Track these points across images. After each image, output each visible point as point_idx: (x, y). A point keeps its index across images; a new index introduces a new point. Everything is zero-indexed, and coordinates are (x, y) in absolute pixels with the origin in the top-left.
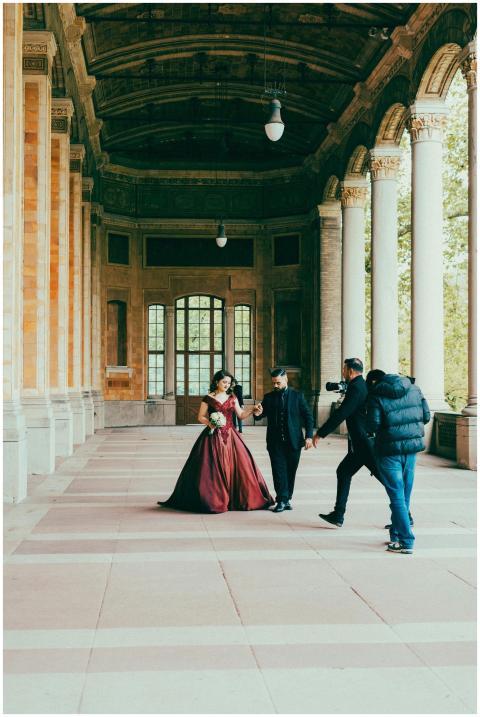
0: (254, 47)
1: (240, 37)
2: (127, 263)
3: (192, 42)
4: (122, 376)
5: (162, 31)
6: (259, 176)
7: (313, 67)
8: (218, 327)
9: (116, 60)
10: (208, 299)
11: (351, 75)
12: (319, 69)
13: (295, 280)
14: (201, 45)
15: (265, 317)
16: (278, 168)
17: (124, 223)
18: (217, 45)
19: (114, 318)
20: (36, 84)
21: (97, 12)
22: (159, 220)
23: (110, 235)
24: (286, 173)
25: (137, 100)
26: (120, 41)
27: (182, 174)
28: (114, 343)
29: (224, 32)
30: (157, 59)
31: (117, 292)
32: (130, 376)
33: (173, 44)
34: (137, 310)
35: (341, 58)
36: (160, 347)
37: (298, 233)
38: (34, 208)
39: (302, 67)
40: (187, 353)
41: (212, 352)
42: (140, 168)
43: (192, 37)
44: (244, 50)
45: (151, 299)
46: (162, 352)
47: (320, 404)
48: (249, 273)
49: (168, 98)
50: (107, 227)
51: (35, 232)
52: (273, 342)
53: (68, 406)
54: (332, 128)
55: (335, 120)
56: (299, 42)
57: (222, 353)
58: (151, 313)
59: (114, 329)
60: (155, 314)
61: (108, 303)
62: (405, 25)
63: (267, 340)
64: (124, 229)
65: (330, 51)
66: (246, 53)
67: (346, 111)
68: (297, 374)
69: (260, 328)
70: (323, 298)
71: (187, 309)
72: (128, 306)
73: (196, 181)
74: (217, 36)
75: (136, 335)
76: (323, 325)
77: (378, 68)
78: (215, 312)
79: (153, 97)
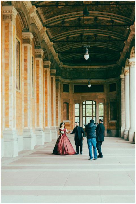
0: (96, 32)
1: (92, 29)
2: (69, 92)
3: (79, 31)
4: (68, 123)
5: (70, 29)
6: (105, 67)
7: (113, 37)
8: (94, 110)
9: (58, 37)
10: (91, 101)
11: (123, 39)
12: (114, 37)
13: (115, 96)
14: (81, 32)
15: (107, 106)
16: (110, 65)
17: (68, 81)
18: (86, 32)
19: (65, 107)
20: (27, 46)
21: (49, 25)
22: (78, 80)
23: (63, 84)
24: (112, 66)
25: (67, 48)
26: (58, 32)
27: (84, 67)
28: (65, 114)
29: (87, 28)
30: (69, 36)
31: (66, 100)
32: (70, 123)
33: (73, 32)
34: (72, 105)
35: (120, 34)
36: (78, 115)
37: (116, 83)
38: (27, 79)
39: (110, 37)
40: (86, 116)
41: (93, 116)
42: (72, 66)
43: (78, 30)
44: (93, 33)
45: (76, 102)
46: (79, 117)
47: (121, 130)
48: (103, 94)
49: (75, 46)
50: (63, 82)
51: (27, 85)
52: (109, 113)
53: (42, 132)
54: (121, 53)
55: (122, 51)
56: (108, 30)
57: (95, 116)
58: (76, 106)
59: (65, 110)
60: (77, 106)
61: (63, 103)
62: (133, 25)
63: (108, 113)
64: (68, 83)
65: (117, 32)
66: (94, 34)
67: (124, 49)
68: (116, 122)
69: (106, 109)
70: (122, 101)
71: (85, 104)
72: (69, 104)
73: (87, 69)
74: (85, 30)
75: (71, 112)
76: (122, 108)
77: (129, 37)
78: (94, 105)
79: (71, 46)
